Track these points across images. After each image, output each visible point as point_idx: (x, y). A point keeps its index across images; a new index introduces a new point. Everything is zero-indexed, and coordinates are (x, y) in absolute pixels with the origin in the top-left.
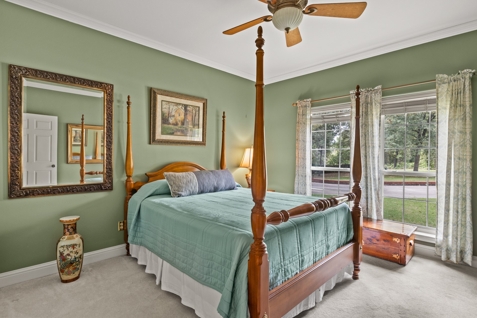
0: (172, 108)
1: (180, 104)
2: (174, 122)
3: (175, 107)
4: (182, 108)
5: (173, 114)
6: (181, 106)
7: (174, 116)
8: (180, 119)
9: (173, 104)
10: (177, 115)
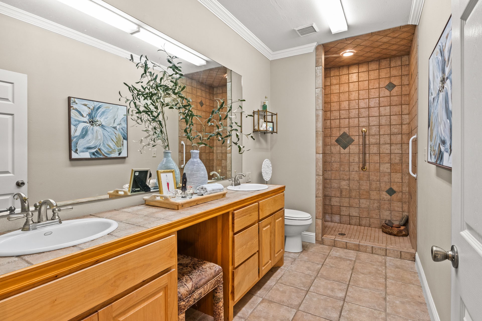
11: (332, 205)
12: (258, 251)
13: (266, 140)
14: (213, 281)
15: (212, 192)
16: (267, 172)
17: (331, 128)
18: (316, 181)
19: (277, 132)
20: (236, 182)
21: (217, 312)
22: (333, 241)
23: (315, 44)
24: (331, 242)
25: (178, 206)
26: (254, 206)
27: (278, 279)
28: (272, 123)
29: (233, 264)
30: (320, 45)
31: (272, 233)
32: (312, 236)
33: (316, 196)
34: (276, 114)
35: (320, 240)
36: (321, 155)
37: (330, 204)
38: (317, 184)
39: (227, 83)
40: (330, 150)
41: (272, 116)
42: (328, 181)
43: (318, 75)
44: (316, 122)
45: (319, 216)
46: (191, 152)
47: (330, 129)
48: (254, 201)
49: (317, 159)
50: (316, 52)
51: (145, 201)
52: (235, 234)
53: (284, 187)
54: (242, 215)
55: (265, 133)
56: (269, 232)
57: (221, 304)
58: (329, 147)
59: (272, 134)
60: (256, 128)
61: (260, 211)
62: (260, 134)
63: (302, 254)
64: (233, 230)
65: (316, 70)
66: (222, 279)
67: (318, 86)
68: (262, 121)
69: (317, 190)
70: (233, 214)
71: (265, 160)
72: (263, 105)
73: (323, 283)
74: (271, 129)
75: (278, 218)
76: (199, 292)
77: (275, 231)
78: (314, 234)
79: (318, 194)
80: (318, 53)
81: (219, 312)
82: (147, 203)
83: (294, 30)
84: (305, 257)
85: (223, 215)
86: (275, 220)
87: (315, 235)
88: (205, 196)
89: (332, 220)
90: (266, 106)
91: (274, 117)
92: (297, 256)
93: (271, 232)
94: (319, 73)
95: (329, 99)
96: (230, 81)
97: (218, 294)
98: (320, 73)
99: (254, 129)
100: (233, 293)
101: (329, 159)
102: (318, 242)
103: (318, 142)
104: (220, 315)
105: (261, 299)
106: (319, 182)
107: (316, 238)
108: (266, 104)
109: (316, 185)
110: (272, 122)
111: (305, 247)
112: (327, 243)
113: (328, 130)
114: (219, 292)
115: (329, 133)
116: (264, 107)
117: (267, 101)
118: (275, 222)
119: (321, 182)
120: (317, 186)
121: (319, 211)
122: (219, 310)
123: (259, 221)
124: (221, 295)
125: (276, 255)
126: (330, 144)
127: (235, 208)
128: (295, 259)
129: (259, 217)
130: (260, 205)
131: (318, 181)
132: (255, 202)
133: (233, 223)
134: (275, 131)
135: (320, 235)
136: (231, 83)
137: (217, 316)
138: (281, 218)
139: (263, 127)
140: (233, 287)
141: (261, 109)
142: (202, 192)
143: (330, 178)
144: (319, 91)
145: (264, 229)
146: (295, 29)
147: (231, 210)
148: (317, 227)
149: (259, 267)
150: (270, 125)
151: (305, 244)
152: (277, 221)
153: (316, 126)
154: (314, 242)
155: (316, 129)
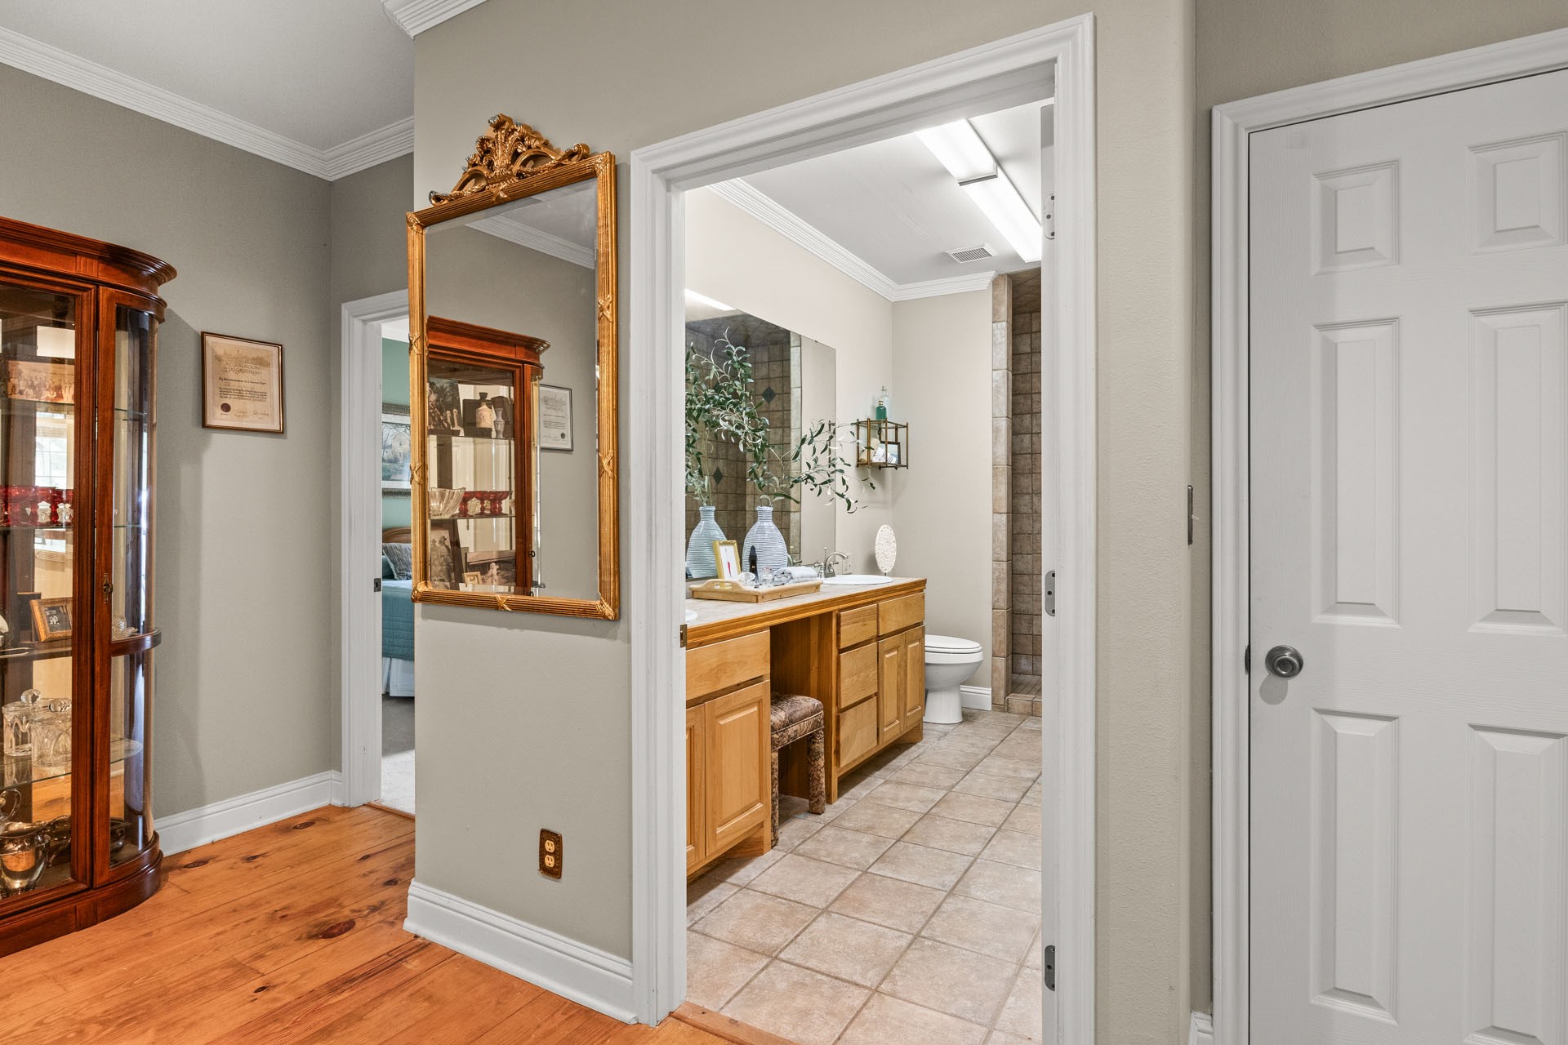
0: (387, 432)
1: (402, 425)
2: (391, 457)
3: (393, 431)
4: (405, 431)
5: (389, 444)
6: (403, 429)
7: (391, 446)
8: (401, 451)
9: (388, 425)
10: (396, 445)
11: (1035, 633)
12: (876, 694)
13: (882, 481)
14: (811, 719)
15: (800, 579)
16: (886, 553)
17: (1032, 454)
18: (993, 573)
19: (907, 466)
20: (827, 571)
21: (815, 776)
22: (1030, 703)
23: (992, 274)
24: (1025, 706)
25: (757, 596)
26: (872, 609)
27: (912, 758)
28: (896, 446)
29: (838, 704)
30: (1002, 275)
31: (902, 667)
32: (983, 696)
33: (993, 606)
34: (904, 427)
35: (1002, 702)
36: (1005, 515)
37: (1031, 633)
38: (996, 580)
39: (792, 349)
40: (1030, 505)
41: (896, 429)
42: (1026, 577)
43: (998, 342)
44: (994, 444)
45: (998, 651)
46: (757, 509)
47: (1029, 456)
48: (870, 600)
49: (994, 525)
50: (994, 290)
51: (693, 592)
52: (841, 651)
53: (924, 582)
54: (853, 620)
55: (880, 467)
56: (895, 664)
57: (821, 762)
58: (1027, 498)
59: (896, 468)
60: (864, 457)
61: (880, 620)
62: (869, 470)
63: (961, 726)
64: (838, 645)
65: (993, 330)
66: (822, 722)
67: (996, 366)
68: (875, 442)
69: (996, 592)
70: (839, 618)
71: (882, 527)
72: (878, 408)
73: (999, 763)
74: (894, 461)
75: (914, 642)
76: (794, 728)
77: (906, 666)
78: (988, 691)
79: (998, 601)
80: (998, 292)
81: (818, 776)
82: (696, 596)
83: (946, 255)
84: (967, 729)
85: (821, 615)
86: (907, 643)
87: (990, 692)
88: (787, 586)
89: (1034, 669)
90: (885, 409)
91: (902, 431)
92: (952, 728)
93: (899, 666)
94: (999, 336)
95: (1028, 386)
96: (797, 343)
97: (817, 745)
98: (1001, 337)
99: (858, 461)
100: (838, 752)
101: (1029, 527)
102: (999, 708)
103: (997, 487)
104: (819, 780)
105: (883, 781)
106: (1000, 575)
107: (993, 699)
108: (885, 405)
109: (993, 583)
110: (897, 443)
111: (968, 716)
112: (1015, 707)
113: (1026, 458)
114: (818, 743)
115: (1029, 465)
116: (881, 411)
117: (886, 399)
118: (906, 647)
119: (1004, 575)
120: (995, 584)
121: (999, 638)
122: (819, 772)
123: (879, 638)
124: (820, 746)
125: (908, 714)
126: (1030, 491)
127: (841, 607)
128: (946, 734)
129: (878, 632)
130: (880, 609)
131: (997, 574)
132: (872, 602)
133: (838, 633)
134: (903, 462)
135: (1002, 693)
136: (799, 348)
137: (816, 782)
138: (918, 643)
139: (879, 455)
140: (838, 742)
141: (873, 418)
142: (783, 579)
143: (1030, 571)
144: (1001, 375)
145: (887, 656)
146: (947, 252)
147: (835, 610)
148: (996, 675)
149: (878, 725)
150: (893, 449)
151: (967, 711)
152: (910, 646)
153: (994, 453)
154: (989, 707)
155: (994, 459)
